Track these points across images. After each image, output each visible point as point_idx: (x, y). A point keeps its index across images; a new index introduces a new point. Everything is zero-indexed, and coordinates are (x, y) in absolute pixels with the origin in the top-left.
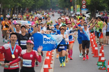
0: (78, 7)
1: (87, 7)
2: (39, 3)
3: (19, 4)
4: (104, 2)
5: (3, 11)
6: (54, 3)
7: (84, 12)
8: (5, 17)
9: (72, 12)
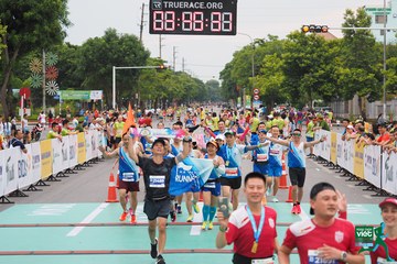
0: (248, 98)
1: (261, 99)
2: (192, 92)
3: (163, 94)
4: (285, 91)
5: (142, 104)
6: (213, 93)
7: (257, 105)
8: (143, 112)
9: (239, 105)
